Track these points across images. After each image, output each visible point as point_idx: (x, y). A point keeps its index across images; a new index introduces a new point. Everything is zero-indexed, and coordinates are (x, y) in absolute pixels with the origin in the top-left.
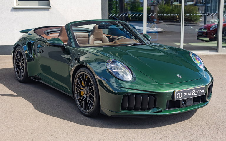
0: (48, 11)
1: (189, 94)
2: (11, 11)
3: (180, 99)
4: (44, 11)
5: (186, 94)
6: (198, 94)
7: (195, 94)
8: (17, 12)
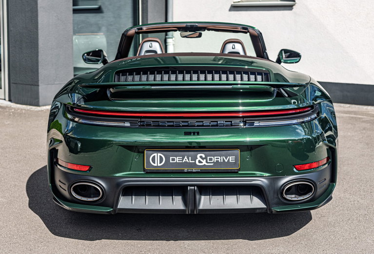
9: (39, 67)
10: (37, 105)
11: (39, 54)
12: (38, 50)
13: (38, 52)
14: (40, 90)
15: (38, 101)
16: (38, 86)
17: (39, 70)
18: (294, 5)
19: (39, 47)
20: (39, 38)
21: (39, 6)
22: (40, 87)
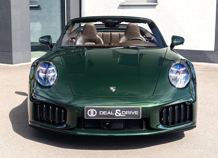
0: (155, 8)
1: (109, 113)
2: (118, 8)
3: (92, 117)
4: (150, 8)
5: (104, 113)
6: (127, 115)
7: (120, 115)
8: (123, 9)
9: (12, 41)
10: (12, 63)
11: (12, 34)
12: (11, 31)
13: (11, 32)
14: (13, 55)
15: (12, 61)
16: (12, 52)
17: (12, 43)
18: (157, 5)
19: (12, 29)
20: (12, 24)
21: (11, 5)
22: (13, 53)
